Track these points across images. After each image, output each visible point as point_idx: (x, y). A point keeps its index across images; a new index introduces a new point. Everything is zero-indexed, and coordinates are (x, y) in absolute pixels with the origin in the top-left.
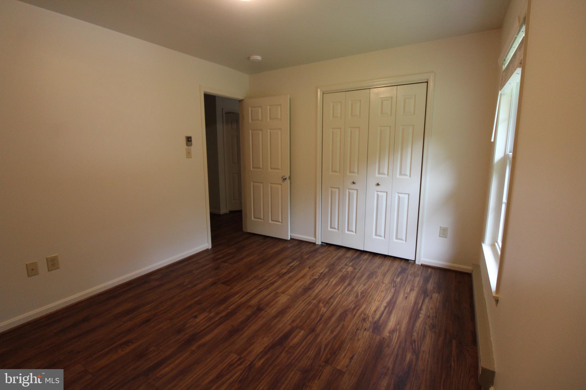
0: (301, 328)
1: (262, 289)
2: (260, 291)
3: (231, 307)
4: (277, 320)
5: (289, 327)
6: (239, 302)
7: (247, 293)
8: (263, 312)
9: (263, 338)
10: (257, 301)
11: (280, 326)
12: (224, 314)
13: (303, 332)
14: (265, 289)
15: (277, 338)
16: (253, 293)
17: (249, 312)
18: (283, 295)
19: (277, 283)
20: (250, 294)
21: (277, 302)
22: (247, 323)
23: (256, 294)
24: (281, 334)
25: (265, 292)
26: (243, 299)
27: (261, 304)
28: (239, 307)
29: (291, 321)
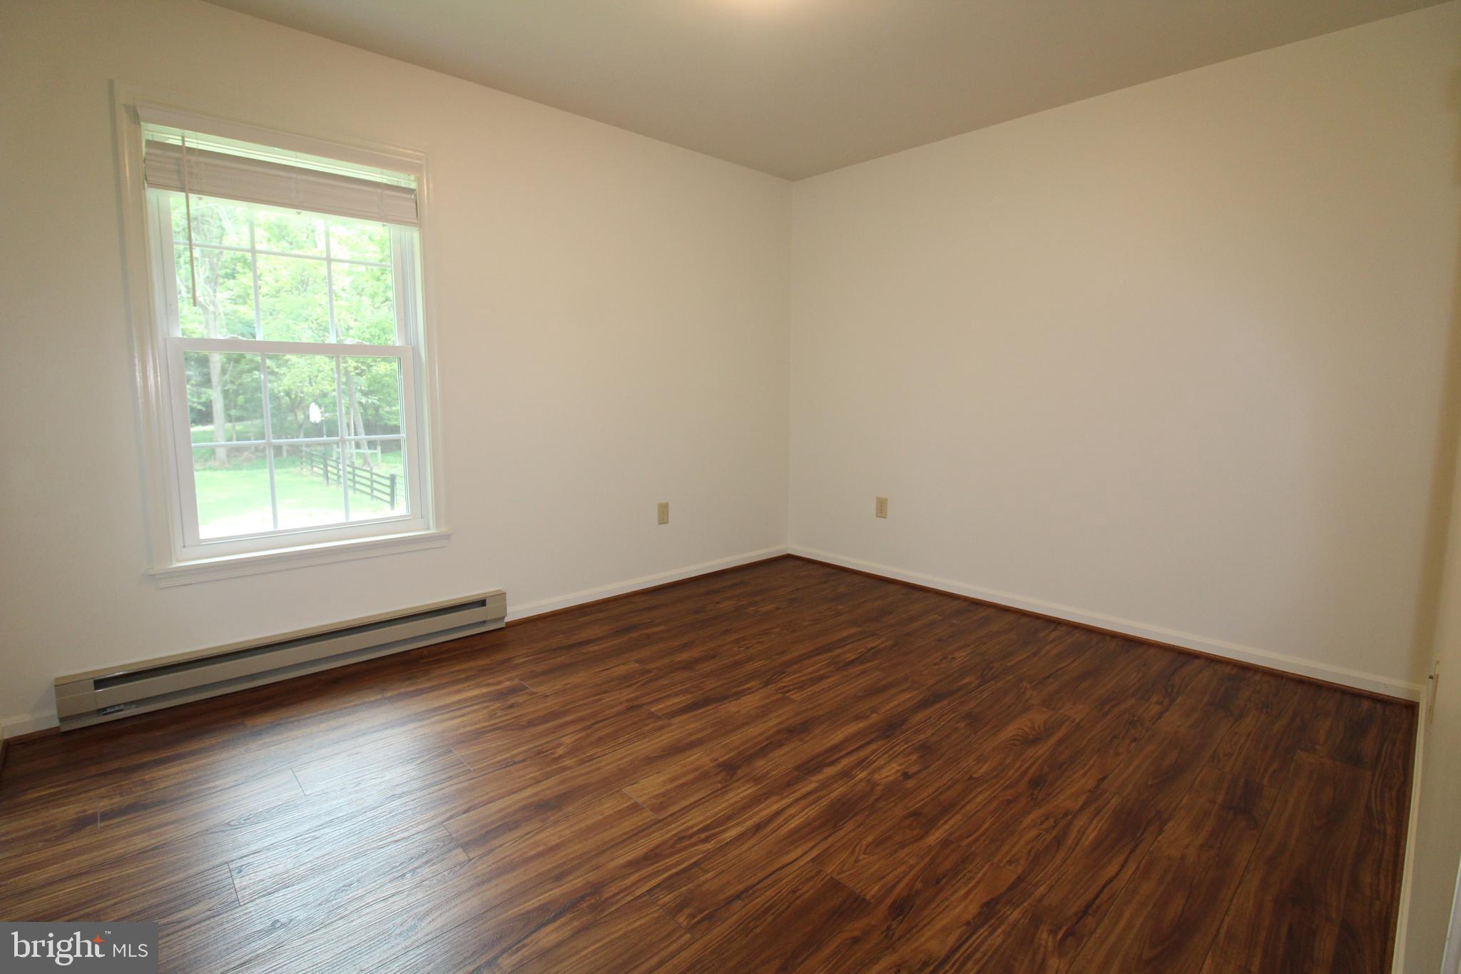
0: (652, 716)
1: (703, 836)
2: (709, 831)
3: (813, 786)
4: (694, 737)
5: (676, 720)
6: (788, 801)
7: (758, 827)
8: (721, 760)
9: (737, 712)
10: (731, 795)
11: (694, 725)
12: (829, 771)
13: (652, 710)
14: (691, 836)
15: (710, 707)
16: (737, 825)
17: (761, 765)
18: (640, 801)
19: (630, 857)
20: (749, 824)
21: (673, 780)
22: (767, 742)
23: (729, 818)
24: (699, 711)
25: (696, 819)
26: (775, 807)
27: (720, 782)
28: (788, 784)
29: (663, 731)
